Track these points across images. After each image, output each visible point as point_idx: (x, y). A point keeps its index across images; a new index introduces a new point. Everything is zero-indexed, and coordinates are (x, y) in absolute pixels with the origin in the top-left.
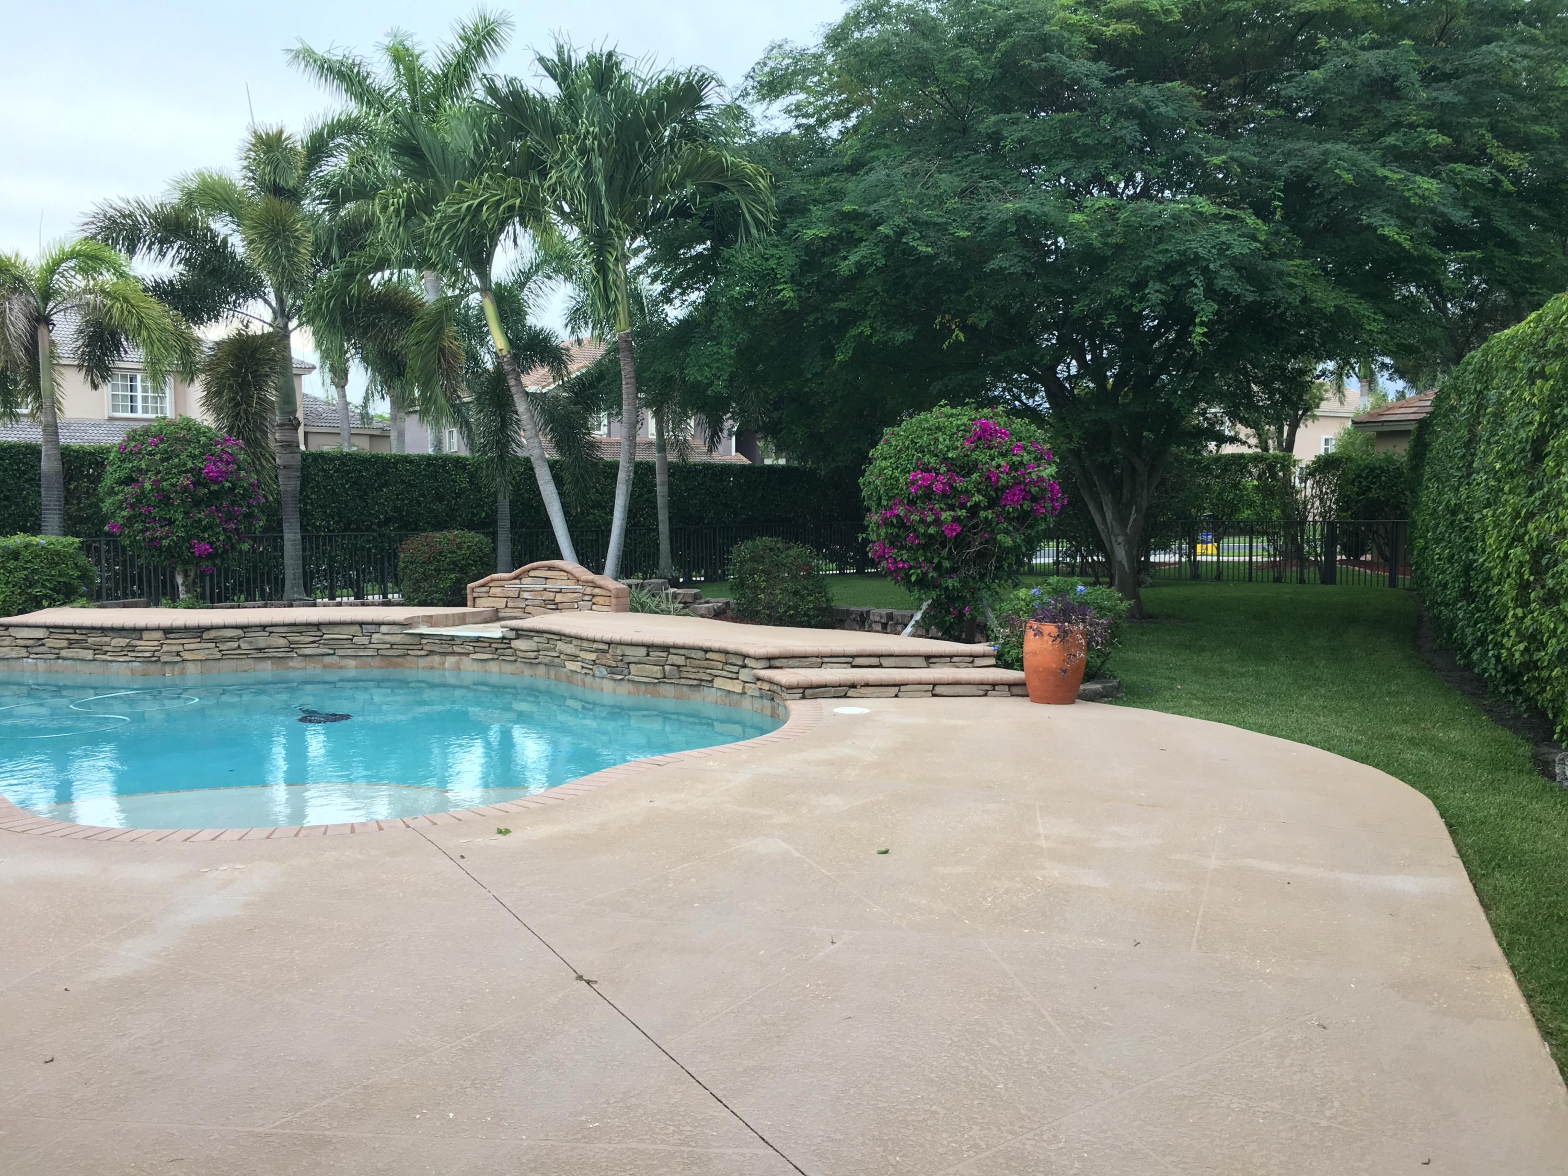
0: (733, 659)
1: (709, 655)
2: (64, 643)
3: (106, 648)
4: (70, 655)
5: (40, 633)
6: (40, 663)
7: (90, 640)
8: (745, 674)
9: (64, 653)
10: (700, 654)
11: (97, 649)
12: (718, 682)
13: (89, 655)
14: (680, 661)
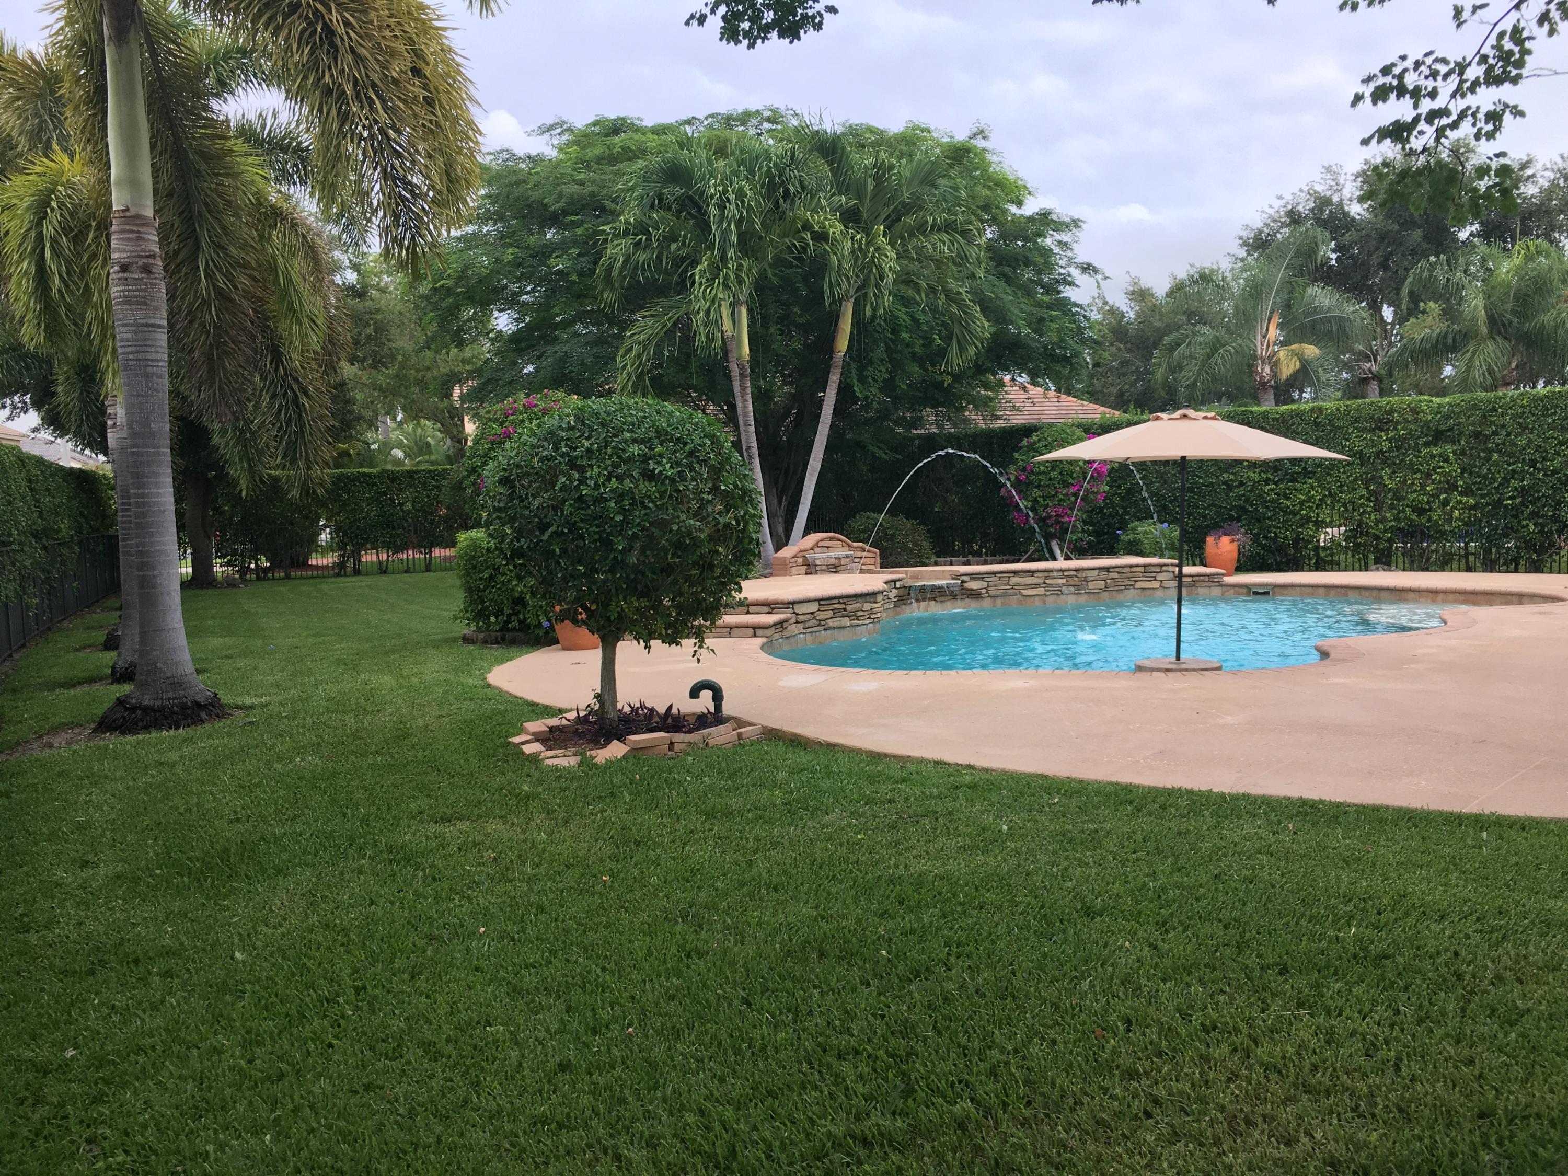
0: (1153, 569)
1: (1133, 569)
2: (830, 614)
3: (860, 613)
4: (835, 624)
5: (814, 607)
6: (809, 636)
7: (849, 608)
8: (1161, 577)
9: (831, 623)
10: (1128, 569)
11: (854, 616)
12: (1138, 585)
13: (846, 621)
14: (1115, 575)
